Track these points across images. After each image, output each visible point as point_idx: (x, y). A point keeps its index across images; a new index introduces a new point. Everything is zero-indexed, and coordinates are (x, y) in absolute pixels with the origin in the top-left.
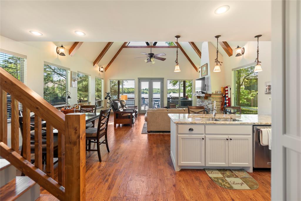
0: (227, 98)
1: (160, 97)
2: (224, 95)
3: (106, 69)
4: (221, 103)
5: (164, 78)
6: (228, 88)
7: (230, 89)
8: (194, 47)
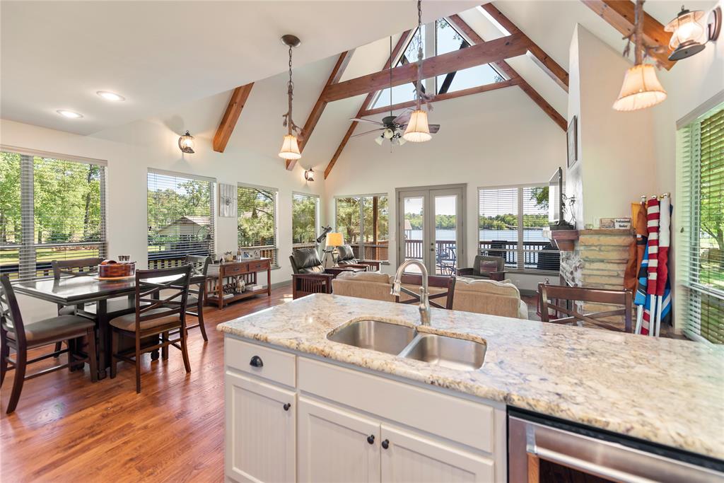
0: (653, 250)
1: (454, 240)
2: (639, 236)
3: (326, 173)
4: (623, 267)
5: (466, 184)
6: (659, 203)
7: (671, 208)
8: (549, 70)
